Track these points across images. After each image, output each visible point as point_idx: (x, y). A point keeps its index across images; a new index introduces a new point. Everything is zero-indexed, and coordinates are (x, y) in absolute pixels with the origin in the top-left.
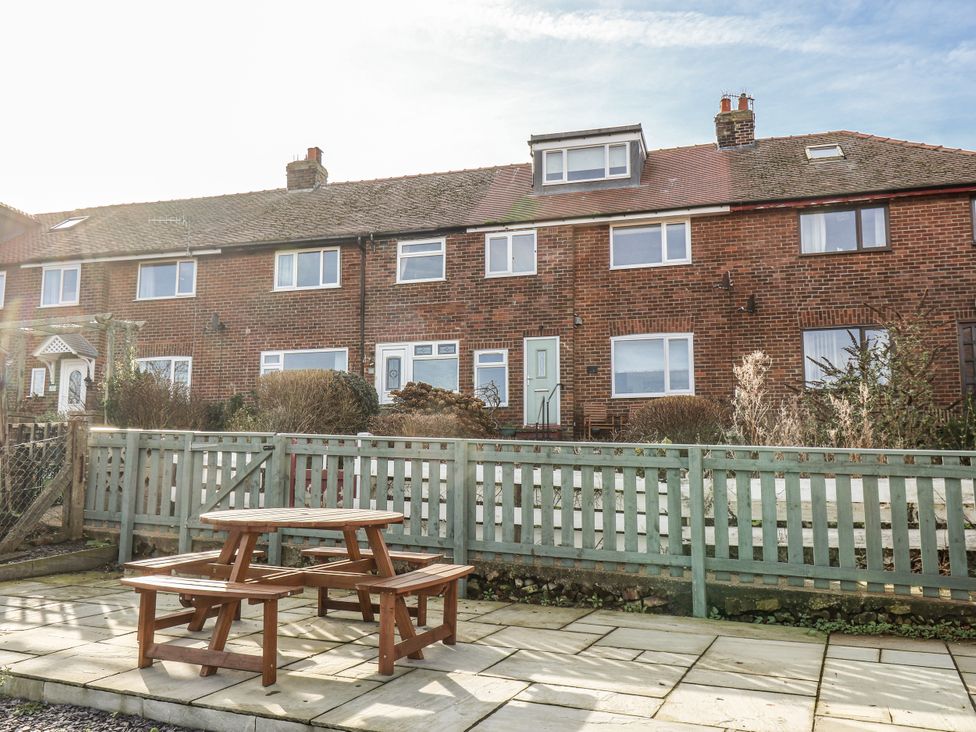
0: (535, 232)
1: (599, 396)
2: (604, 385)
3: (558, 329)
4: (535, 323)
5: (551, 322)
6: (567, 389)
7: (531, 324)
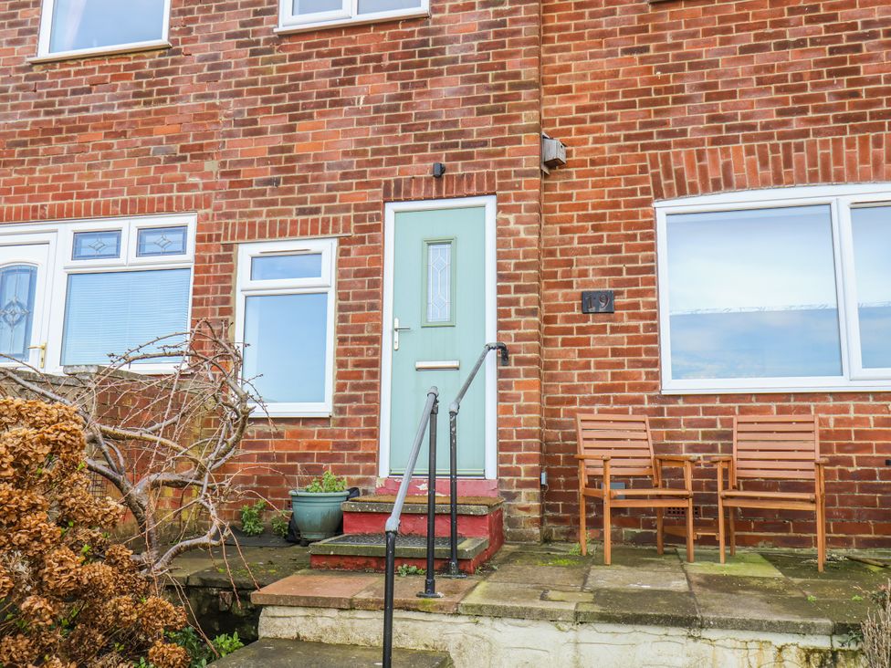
1: (620, 388)
2: (637, 352)
3: (490, 176)
4: (422, 160)
5: (470, 156)
6: (519, 362)
7: (409, 160)
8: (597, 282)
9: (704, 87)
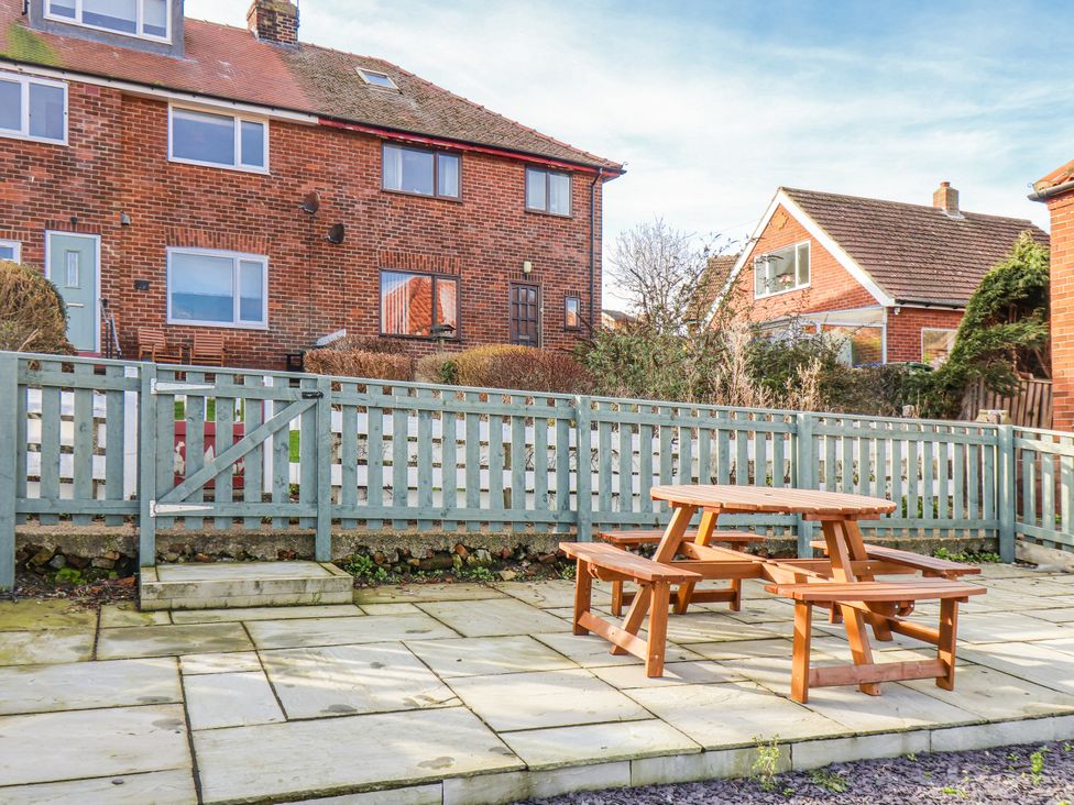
0: (65, 86)
1: (150, 320)
2: (158, 307)
3: (99, 226)
4: (65, 213)
5: (89, 216)
6: (111, 306)
7: (59, 212)
8: (141, 276)
9: (188, 203)
